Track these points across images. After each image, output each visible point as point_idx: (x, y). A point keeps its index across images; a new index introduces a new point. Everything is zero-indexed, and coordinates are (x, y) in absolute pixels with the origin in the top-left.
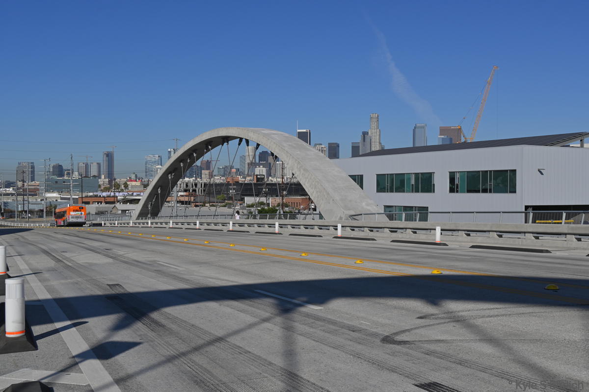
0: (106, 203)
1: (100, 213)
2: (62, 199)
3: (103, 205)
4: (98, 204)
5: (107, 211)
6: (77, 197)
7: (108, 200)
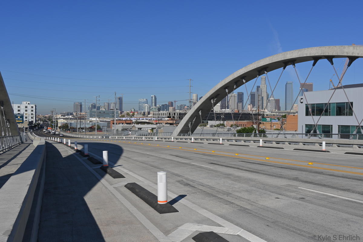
0: (127, 124)
1: (124, 130)
2: (101, 121)
3: (126, 125)
4: (122, 124)
5: (128, 129)
6: (110, 120)
7: (127, 122)
